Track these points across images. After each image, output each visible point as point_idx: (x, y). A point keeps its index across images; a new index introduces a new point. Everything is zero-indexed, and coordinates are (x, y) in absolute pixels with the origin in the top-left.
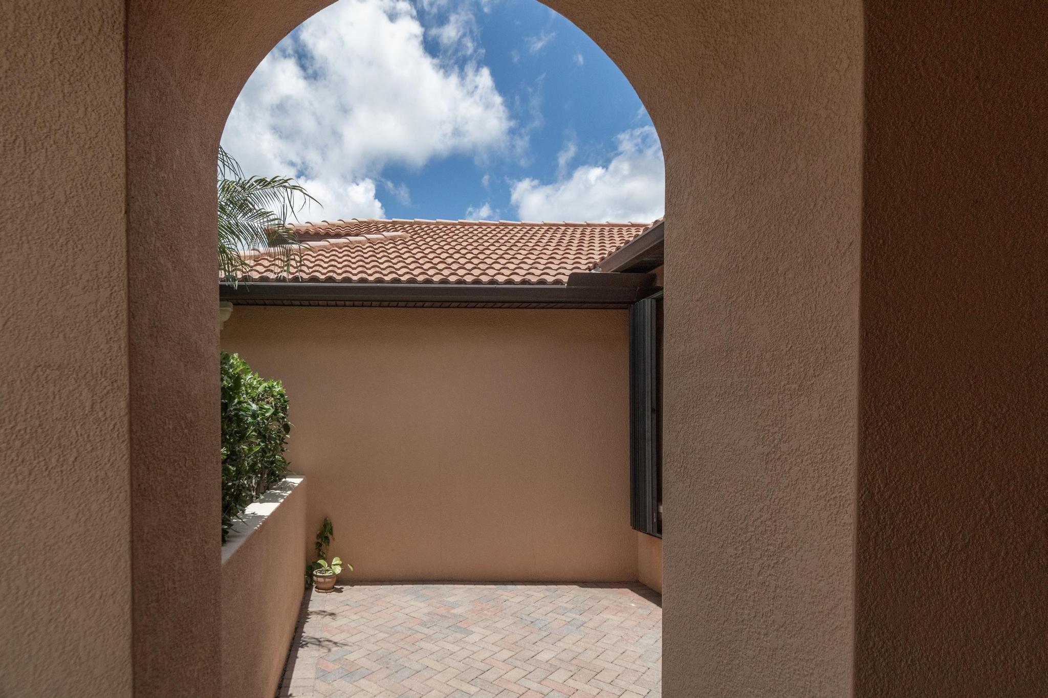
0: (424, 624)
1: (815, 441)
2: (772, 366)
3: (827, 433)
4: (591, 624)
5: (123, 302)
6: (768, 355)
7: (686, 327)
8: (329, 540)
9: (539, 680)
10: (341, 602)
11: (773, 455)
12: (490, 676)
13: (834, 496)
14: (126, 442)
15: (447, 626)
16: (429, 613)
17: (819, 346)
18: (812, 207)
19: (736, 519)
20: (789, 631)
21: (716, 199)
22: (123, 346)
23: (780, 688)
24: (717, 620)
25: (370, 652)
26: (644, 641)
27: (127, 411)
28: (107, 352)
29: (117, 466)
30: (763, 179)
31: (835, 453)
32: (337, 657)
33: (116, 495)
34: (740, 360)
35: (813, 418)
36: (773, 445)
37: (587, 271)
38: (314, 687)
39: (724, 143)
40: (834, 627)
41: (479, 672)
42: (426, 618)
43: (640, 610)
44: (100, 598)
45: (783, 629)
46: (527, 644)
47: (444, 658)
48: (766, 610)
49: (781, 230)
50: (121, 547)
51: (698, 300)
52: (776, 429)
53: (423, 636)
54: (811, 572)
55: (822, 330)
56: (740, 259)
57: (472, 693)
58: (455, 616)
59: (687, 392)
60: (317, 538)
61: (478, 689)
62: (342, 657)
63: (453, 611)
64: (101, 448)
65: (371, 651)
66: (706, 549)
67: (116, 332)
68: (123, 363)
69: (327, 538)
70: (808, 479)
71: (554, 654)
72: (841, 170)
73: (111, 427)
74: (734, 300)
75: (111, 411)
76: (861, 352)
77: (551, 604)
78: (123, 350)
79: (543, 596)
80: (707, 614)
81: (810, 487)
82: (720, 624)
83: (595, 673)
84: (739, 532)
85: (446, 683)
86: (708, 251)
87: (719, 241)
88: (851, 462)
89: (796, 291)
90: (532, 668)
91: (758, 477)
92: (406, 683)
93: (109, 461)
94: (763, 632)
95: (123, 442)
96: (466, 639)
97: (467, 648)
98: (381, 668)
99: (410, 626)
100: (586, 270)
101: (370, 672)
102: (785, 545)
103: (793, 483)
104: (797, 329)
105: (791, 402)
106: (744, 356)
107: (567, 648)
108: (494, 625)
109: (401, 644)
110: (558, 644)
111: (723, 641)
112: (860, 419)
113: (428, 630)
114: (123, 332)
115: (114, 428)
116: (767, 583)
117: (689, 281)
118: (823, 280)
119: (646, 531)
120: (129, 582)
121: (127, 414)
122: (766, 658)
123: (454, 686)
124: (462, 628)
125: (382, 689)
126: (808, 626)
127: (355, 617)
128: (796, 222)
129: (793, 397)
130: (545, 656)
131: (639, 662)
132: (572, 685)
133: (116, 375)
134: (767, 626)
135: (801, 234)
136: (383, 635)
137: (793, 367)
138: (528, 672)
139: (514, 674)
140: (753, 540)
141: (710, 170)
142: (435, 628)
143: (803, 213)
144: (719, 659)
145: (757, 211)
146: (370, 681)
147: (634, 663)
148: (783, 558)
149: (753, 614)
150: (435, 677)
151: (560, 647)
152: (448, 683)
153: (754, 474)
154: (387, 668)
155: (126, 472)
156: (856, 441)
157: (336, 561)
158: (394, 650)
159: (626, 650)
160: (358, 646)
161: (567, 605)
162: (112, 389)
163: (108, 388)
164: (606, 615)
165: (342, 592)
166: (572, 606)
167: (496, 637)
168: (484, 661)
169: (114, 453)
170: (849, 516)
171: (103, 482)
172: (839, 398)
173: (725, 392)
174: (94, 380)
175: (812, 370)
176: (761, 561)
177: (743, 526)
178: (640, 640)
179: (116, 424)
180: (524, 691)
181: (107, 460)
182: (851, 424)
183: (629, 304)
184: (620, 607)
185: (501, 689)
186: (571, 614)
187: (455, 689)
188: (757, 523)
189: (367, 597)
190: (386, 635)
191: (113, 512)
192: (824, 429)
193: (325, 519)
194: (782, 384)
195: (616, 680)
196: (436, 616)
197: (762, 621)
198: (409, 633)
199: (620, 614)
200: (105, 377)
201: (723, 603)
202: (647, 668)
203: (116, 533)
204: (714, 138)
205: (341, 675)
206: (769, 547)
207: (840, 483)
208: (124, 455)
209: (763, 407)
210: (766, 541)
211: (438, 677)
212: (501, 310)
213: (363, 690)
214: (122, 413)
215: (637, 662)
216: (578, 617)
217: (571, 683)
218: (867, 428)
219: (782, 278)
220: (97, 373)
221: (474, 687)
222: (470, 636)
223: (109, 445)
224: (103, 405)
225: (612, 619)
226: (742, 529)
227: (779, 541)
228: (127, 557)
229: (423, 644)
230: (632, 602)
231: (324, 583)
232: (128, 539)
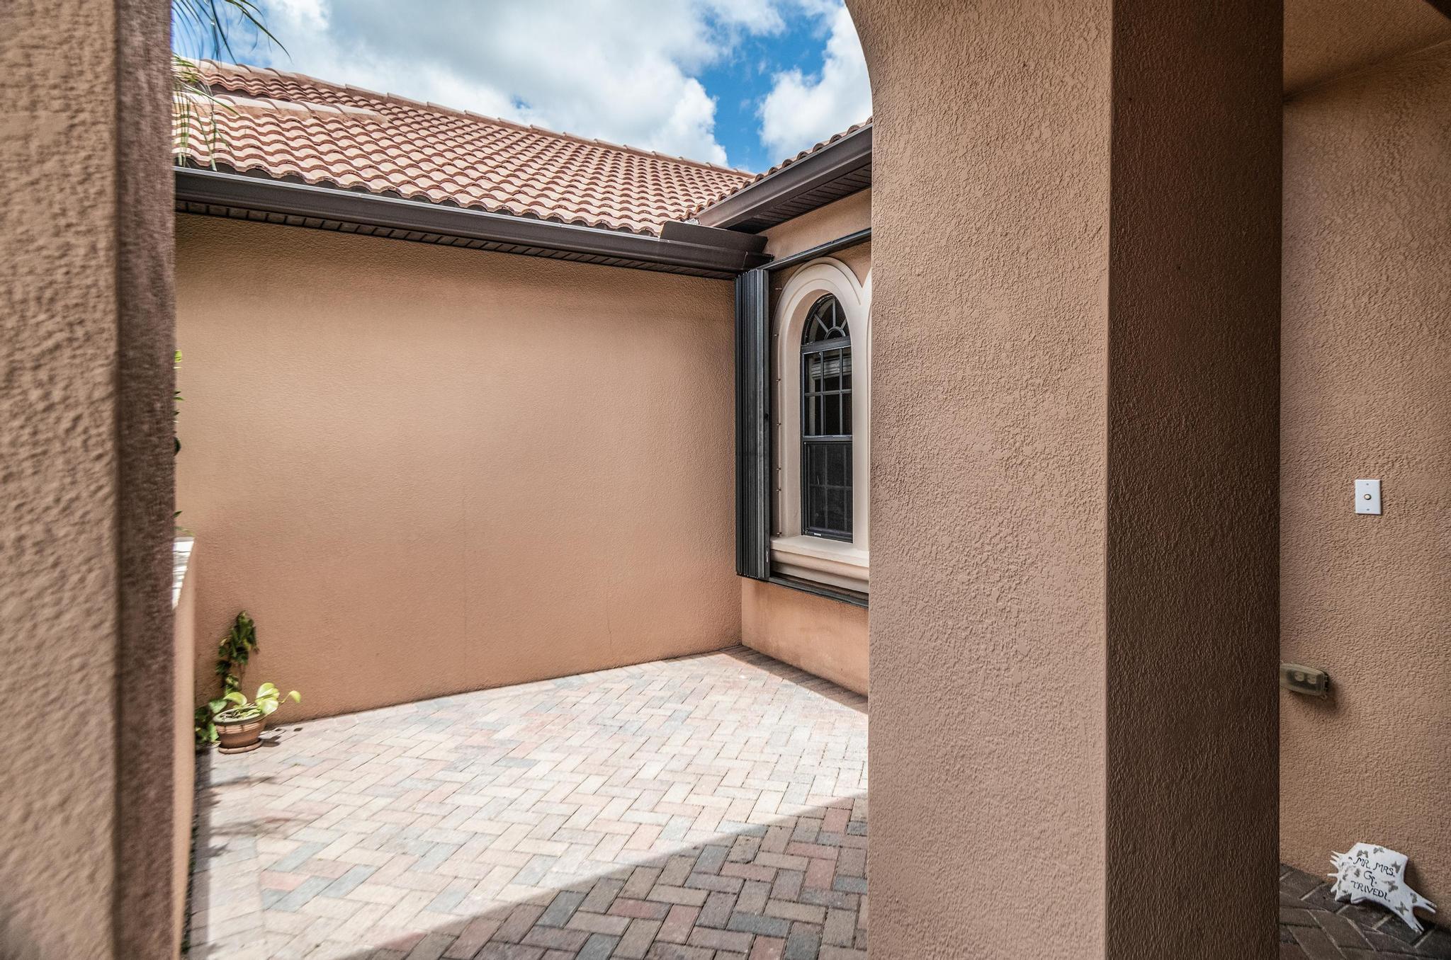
0: (452, 767)
1: (1062, 442)
2: (1013, 358)
3: (1074, 433)
4: (698, 713)
5: (104, 149)
6: (1008, 346)
7: (903, 307)
8: (246, 653)
9: (651, 807)
10: (282, 762)
11: (1014, 460)
12: (581, 820)
13: (1084, 501)
14: (106, 459)
15: (493, 761)
16: (456, 748)
17: (1065, 337)
18: (1058, 182)
19: (969, 538)
20: (1035, 660)
21: (942, 154)
22: (102, 243)
23: (1025, 728)
24: (945, 664)
25: (362, 836)
26: (766, 721)
27: (110, 388)
28: (57, 254)
29: (79, 513)
30: (1001, 142)
31: (1084, 454)
32: (300, 861)
33: (75, 578)
34: (973, 350)
35: (1060, 417)
36: (1014, 449)
37: (678, 221)
38: (263, 926)
39: (953, 89)
40: (1085, 646)
41: (562, 820)
42: (453, 757)
43: (752, 681)
44: (25, 818)
45: (1028, 659)
46: (622, 760)
47: (499, 813)
48: (1008, 640)
49: (1023, 203)
50: (87, 693)
51: (919, 275)
52: (1018, 430)
53: (456, 786)
54: (1059, 589)
55: (1069, 319)
56: (974, 231)
57: (559, 854)
58: (502, 743)
59: (904, 387)
60: (220, 653)
61: (566, 845)
62: (309, 858)
63: (498, 736)
64: (35, 473)
65: (365, 833)
66: (931, 579)
67: (83, 213)
68: (102, 283)
69: (242, 650)
70: (1055, 484)
71: (662, 765)
72: (1089, 147)
73: (66, 424)
74: (966, 277)
75: (66, 388)
76: (1109, 344)
77: (640, 697)
78: (102, 253)
79: (626, 687)
80: (932, 658)
81: (1057, 493)
82: (948, 668)
83: (720, 778)
84: (973, 553)
85: (513, 850)
86: (932, 216)
87: (946, 206)
88: (1100, 463)
89: (1040, 274)
90: (637, 793)
91: (996, 487)
92: (445, 869)
93: (58, 500)
94: (1004, 666)
95: (99, 457)
96: (530, 774)
97: (533, 787)
98: (393, 858)
99: (428, 776)
100: (676, 219)
101: (373, 869)
102: (1029, 561)
103: (1038, 490)
104: (1041, 317)
105: (1034, 399)
106: (979, 344)
107: (676, 752)
108: (567, 743)
109: (420, 808)
110: (664, 749)
111: (953, 687)
112: (1109, 417)
113: (462, 773)
114: (102, 214)
115: (73, 427)
116: (1008, 609)
117: (907, 250)
118: (1070, 264)
119: (756, 575)
120: (109, 769)
121: (110, 396)
122: (1007, 696)
123: (527, 851)
124: (517, 759)
125: (405, 892)
126: (1056, 651)
127: (319, 783)
128: (1040, 197)
129: (1037, 393)
130: (649, 772)
131: (768, 750)
132: (695, 803)
133: (81, 309)
134: (1008, 658)
135: (1046, 211)
136: (382, 802)
137: (1037, 360)
138: (632, 801)
139: (617, 807)
140: (991, 560)
141: (934, 119)
142: (473, 768)
143: (1048, 188)
144: (948, 711)
145: (994, 177)
146: (376, 884)
147: (762, 752)
148: (1027, 577)
149: (991, 648)
150: (492, 846)
151: (667, 753)
152: (516, 849)
153: (992, 484)
154: (403, 853)
155: (107, 523)
156: (1105, 440)
157: (265, 689)
158: (409, 821)
159: (749, 738)
160: (337, 830)
161: (661, 694)
162: (70, 340)
163: (59, 337)
164: (714, 697)
165: (278, 744)
166: (669, 694)
167: (574, 761)
168: (566, 801)
169: (73, 483)
170: (1099, 523)
171: (39, 552)
172: (1088, 394)
173: (955, 388)
174: (15, 318)
175: (1058, 362)
176: (1000, 584)
177: (978, 545)
178: (762, 722)
179: (77, 419)
180: (634, 830)
181: (50, 499)
182: (1101, 423)
183: (732, 274)
184: (729, 682)
185: (602, 835)
186: (670, 705)
187: (530, 856)
188: (995, 541)
189: (334, 743)
190: (389, 800)
191: (67, 617)
192: (1072, 429)
193: (239, 617)
194: (1025, 378)
195: (748, 781)
196: (469, 751)
197: (1002, 654)
198: (430, 786)
199: (730, 692)
200: (48, 310)
201: (953, 641)
202: (778, 756)
203: (77, 662)
204: (939, 82)
205: (316, 891)
206: (1010, 567)
207: (1089, 487)
208: (100, 488)
209: (1002, 406)
210: (1006, 559)
211: (498, 844)
212: (562, 262)
213: (367, 903)
214: (99, 393)
215: (765, 751)
216: (679, 706)
217: (694, 799)
218: (1114, 427)
219: (1024, 258)
220: (24, 301)
221: (559, 844)
222: (534, 769)
223: (60, 462)
224: (43, 375)
225: (722, 701)
226: (976, 549)
227: (1023, 558)
228: (104, 714)
229: (458, 800)
230: (740, 673)
231: (243, 734)
232: (110, 671)
